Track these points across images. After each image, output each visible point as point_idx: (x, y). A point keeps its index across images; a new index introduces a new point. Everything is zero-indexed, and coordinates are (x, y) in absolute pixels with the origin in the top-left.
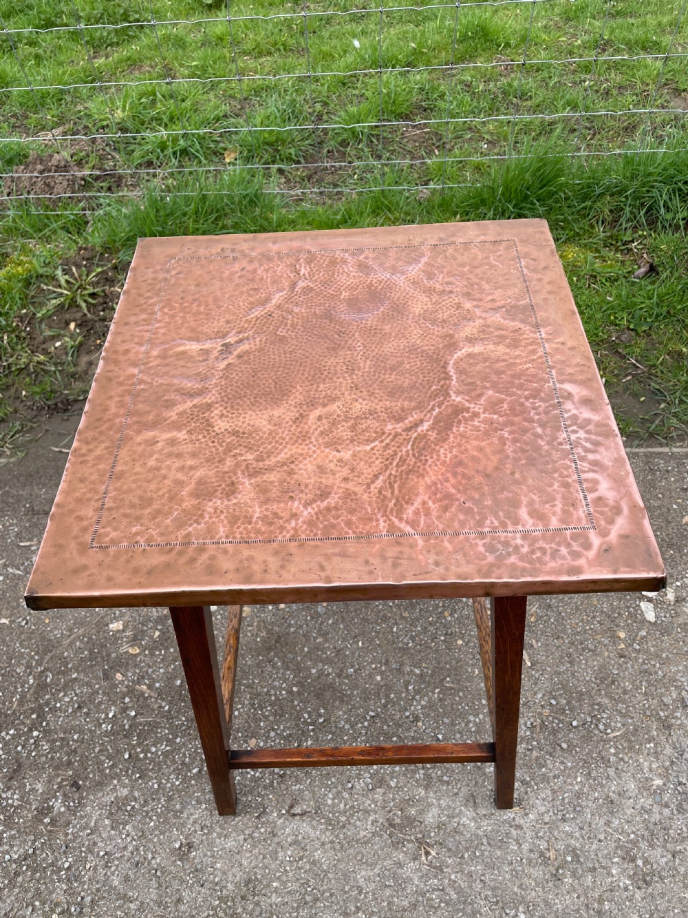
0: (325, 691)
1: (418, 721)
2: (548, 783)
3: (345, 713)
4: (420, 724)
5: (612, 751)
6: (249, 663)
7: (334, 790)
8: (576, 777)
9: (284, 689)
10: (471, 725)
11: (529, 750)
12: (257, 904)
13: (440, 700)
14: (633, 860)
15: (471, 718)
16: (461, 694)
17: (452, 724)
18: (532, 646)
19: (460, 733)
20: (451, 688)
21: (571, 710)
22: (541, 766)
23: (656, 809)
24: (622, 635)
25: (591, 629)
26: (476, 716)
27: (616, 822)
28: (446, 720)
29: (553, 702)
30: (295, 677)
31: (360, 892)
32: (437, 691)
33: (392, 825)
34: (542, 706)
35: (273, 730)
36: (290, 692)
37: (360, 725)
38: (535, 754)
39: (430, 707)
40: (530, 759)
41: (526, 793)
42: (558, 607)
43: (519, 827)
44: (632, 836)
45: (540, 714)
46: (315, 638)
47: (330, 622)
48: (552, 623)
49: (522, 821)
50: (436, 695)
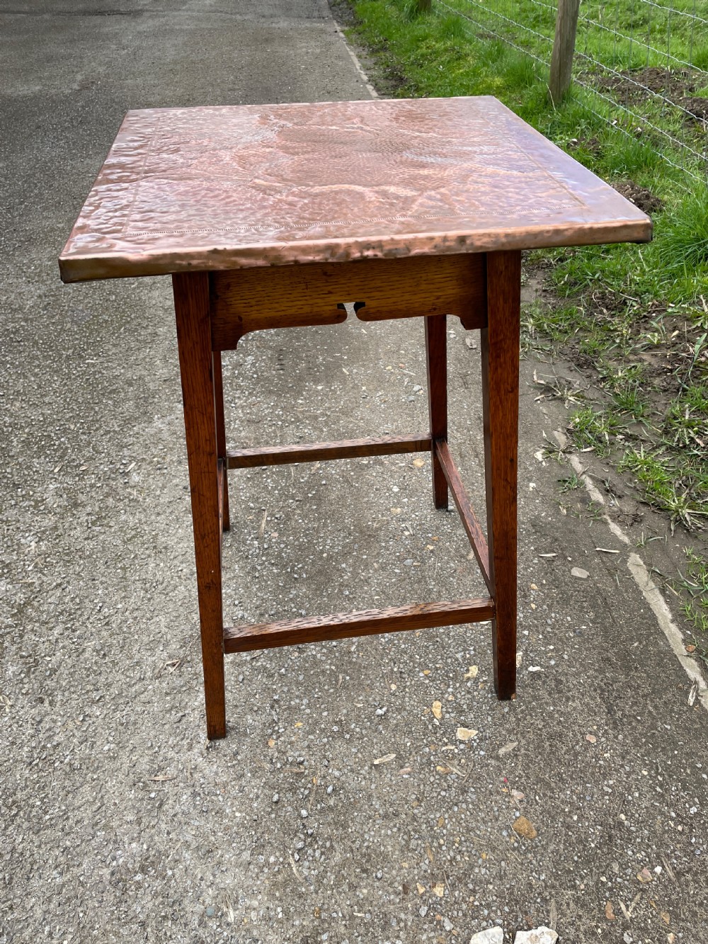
0: (325, 576)
1: (299, 653)
2: (235, 779)
3: (305, 593)
4: (296, 654)
5: (272, 859)
6: (346, 521)
7: (233, 593)
8: (240, 812)
9: (324, 547)
10: (297, 701)
11: (271, 760)
12: (149, 556)
13: (323, 672)
14: (143, 870)
15: (305, 701)
16: (332, 691)
17: (298, 683)
18: (402, 767)
19: (288, 691)
20: (337, 681)
21: (322, 811)
22: (254, 772)
23: (199, 908)
24: (439, 891)
25: (440, 846)
26: (308, 706)
27: (187, 855)
28: (301, 677)
29: (330, 790)
30: (337, 553)
31: (148, 619)
32: (333, 668)
34: (324, 777)
35: (286, 546)
36: (322, 552)
37: (293, 605)
38: (268, 766)
39: (315, 663)
40: (260, 761)
41: (225, 756)
42: (466, 802)
43: (190, 748)
44: (170, 873)
45: (314, 774)
46: (377, 562)
47: (396, 571)
48: (439, 794)
49: (196, 750)
50: (328, 667)
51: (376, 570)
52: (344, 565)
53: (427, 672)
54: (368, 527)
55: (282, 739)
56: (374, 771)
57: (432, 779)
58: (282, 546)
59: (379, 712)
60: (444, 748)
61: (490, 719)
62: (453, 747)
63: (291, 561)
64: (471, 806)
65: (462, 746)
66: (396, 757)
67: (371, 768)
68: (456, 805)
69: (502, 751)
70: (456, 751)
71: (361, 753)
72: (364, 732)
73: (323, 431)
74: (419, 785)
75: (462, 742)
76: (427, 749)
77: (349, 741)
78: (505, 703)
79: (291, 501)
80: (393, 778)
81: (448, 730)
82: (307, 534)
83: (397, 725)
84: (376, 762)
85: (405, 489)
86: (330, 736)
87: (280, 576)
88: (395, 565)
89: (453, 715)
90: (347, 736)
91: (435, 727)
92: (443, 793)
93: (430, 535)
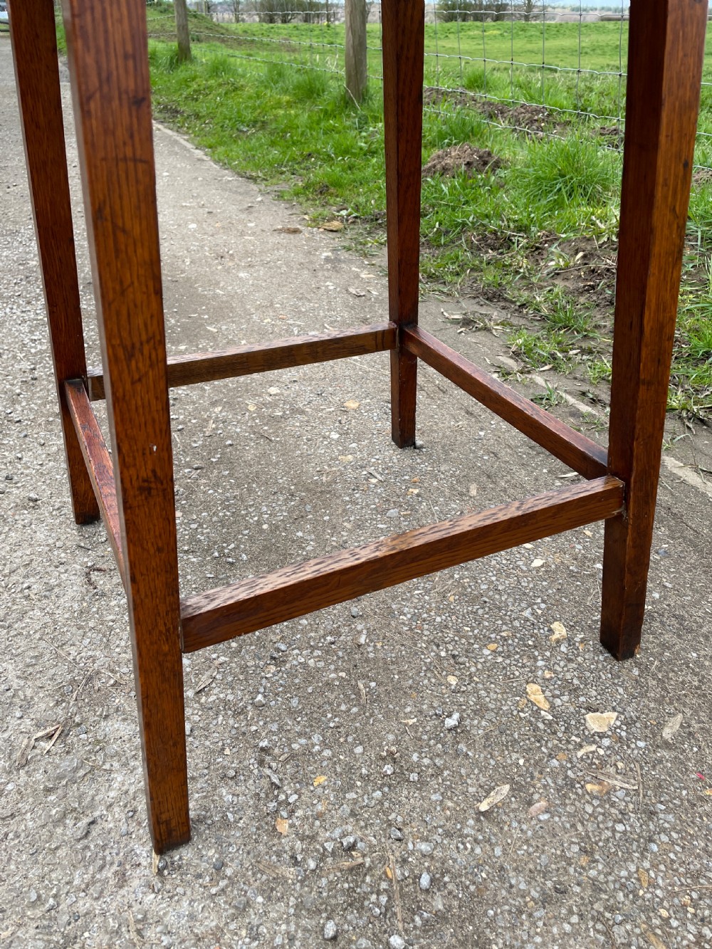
0: (277, 551)
1: (276, 665)
2: (234, 918)
4: (273, 668)
6: (280, 481)
9: (260, 516)
10: (303, 741)
11: (293, 857)
13: (329, 684)
15: (316, 738)
16: (355, 710)
17: (292, 713)
18: (530, 803)
19: (281, 729)
20: (358, 694)
21: (427, 927)
22: (267, 891)
25: (666, 921)
26: (324, 744)
28: (295, 702)
29: (425, 881)
30: (283, 521)
32: (343, 674)
33: (90, 679)
34: (404, 861)
35: (201, 525)
36: (259, 523)
38: (290, 872)
39: (309, 674)
40: (272, 867)
41: (199, 876)
42: (664, 830)
43: (122, 880)
45: (383, 860)
46: (348, 521)
47: (381, 526)
48: (614, 831)
49: (136, 883)
50: (333, 675)
51: (350, 531)
52: (300, 534)
53: (493, 646)
54: (316, 483)
55: (299, 813)
56: (485, 824)
57: (589, 809)
58: (194, 526)
59: (451, 722)
60: (580, 754)
61: (621, 690)
62: (593, 748)
63: (215, 543)
64: (675, 835)
65: (606, 742)
66: (512, 789)
67: (478, 820)
68: (651, 840)
69: (667, 733)
70: (601, 752)
71: (451, 799)
72: (438, 762)
73: (205, 390)
74: (573, 826)
75: (602, 736)
76: (555, 763)
77: (421, 784)
78: (628, 663)
79: (186, 471)
80: (524, 827)
81: (568, 723)
82: (229, 506)
83: (487, 737)
84: (484, 807)
85: (347, 434)
86: (383, 785)
87: (205, 565)
88: (375, 519)
89: (565, 698)
90: (414, 777)
91: (550, 724)
92: (620, 827)
93: (407, 477)
